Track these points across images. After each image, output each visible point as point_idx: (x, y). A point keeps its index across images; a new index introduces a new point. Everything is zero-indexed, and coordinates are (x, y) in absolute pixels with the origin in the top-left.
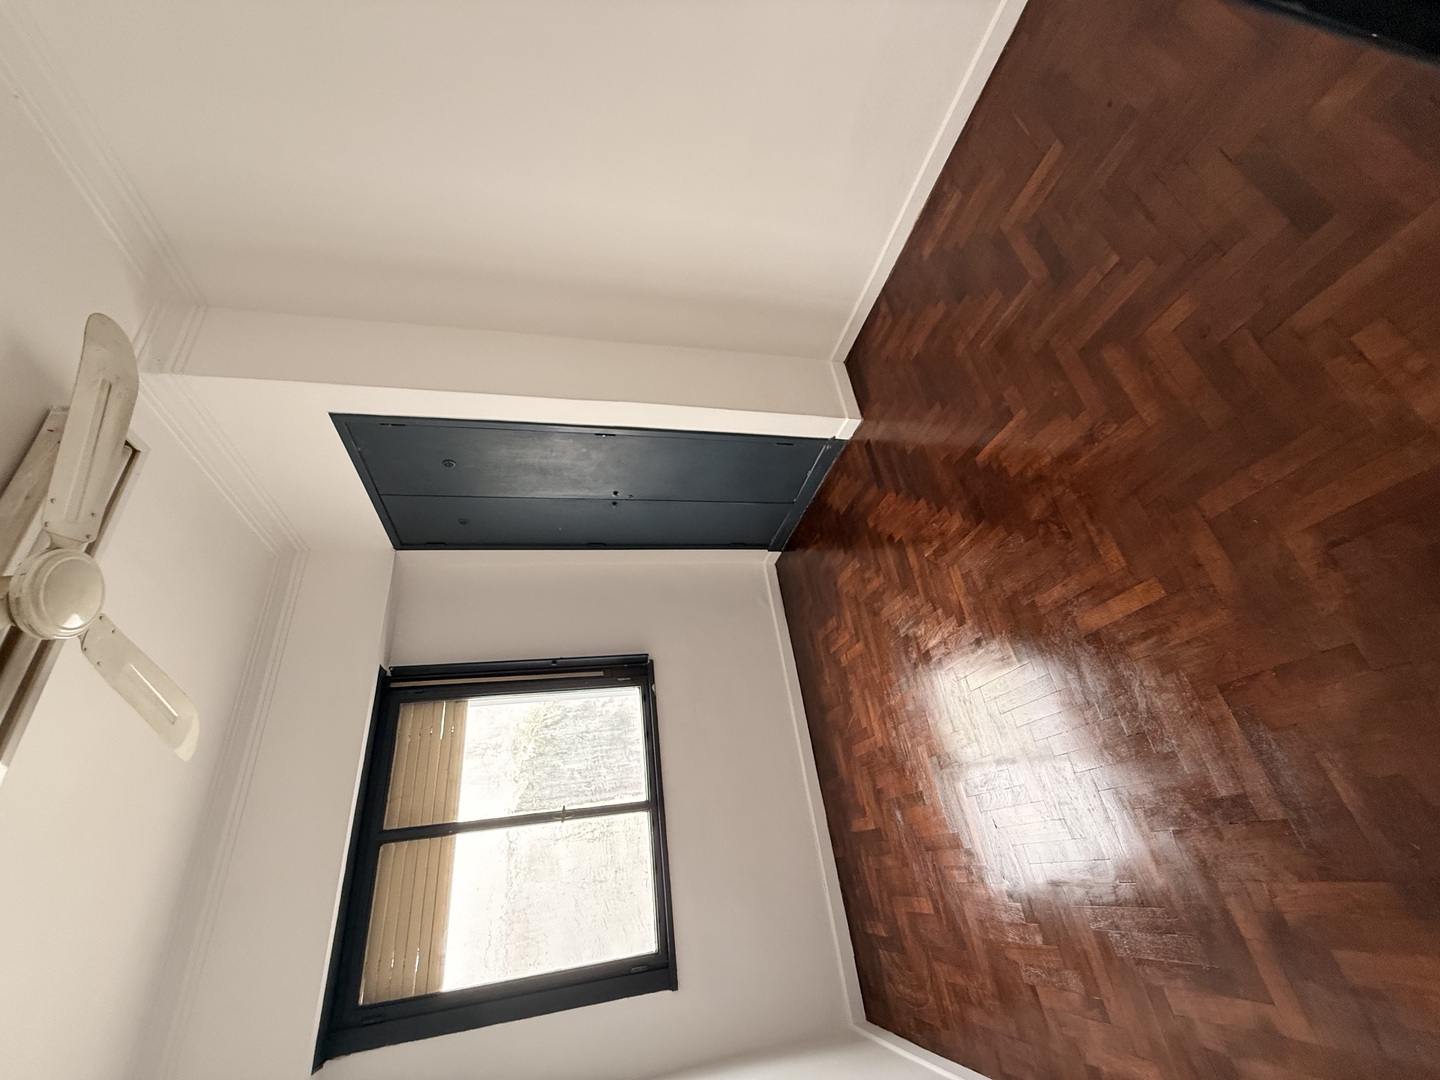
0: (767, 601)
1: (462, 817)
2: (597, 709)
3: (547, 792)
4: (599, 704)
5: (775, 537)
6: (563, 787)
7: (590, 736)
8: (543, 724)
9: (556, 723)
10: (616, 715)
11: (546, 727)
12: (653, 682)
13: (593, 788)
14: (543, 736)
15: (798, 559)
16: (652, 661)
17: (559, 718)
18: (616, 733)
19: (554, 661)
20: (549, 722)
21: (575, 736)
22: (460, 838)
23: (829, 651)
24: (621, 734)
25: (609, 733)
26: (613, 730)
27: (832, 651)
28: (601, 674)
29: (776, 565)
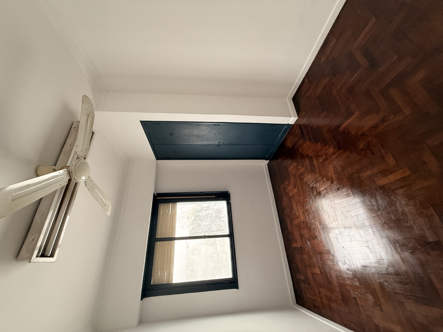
0: (265, 176)
1: (177, 236)
2: (212, 208)
3: (198, 231)
4: (212, 206)
5: (268, 156)
6: (202, 230)
7: (209, 215)
8: (196, 211)
9: (200, 211)
10: (217, 209)
11: (197, 212)
12: (230, 200)
13: (210, 230)
14: (196, 215)
15: (275, 163)
16: (229, 193)
17: (200, 210)
18: (217, 215)
19: (201, 192)
20: (198, 211)
21: (205, 215)
22: (176, 241)
23: (285, 191)
24: (218, 215)
25: (215, 215)
26: (216, 214)
27: (286, 191)
28: (215, 197)
29: (268, 164)
